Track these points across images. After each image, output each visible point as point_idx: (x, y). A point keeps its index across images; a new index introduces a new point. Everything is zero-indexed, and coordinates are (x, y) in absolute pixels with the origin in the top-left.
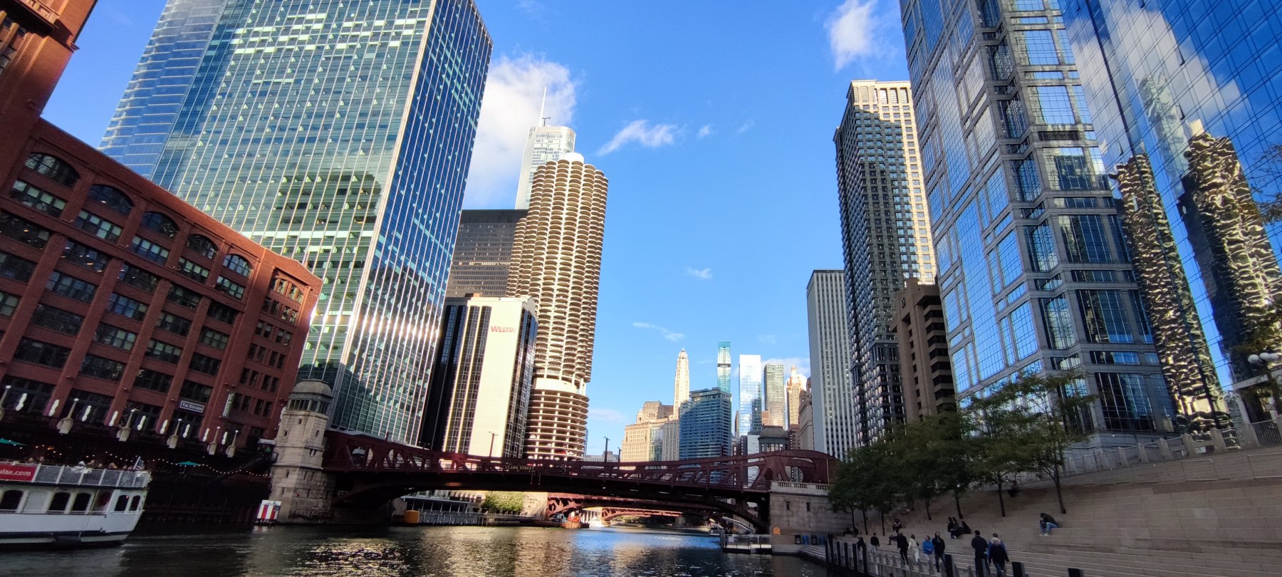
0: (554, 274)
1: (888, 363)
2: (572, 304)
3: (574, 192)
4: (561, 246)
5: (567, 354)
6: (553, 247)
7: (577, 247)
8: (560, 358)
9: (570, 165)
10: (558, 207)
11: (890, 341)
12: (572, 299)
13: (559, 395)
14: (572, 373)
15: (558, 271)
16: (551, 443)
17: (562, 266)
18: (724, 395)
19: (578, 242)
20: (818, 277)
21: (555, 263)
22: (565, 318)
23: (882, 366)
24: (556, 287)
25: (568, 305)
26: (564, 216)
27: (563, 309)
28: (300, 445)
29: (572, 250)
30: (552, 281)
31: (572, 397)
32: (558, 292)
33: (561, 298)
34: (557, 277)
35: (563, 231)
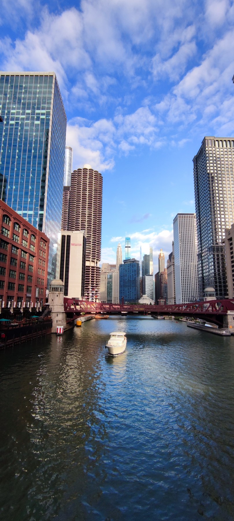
0: (85, 219)
1: (216, 254)
2: (93, 231)
3: (91, 183)
4: (87, 207)
5: (92, 251)
6: (84, 208)
7: (93, 207)
8: (90, 253)
9: (88, 171)
10: (85, 190)
11: (217, 245)
12: (93, 229)
13: (91, 268)
14: (95, 259)
15: (87, 218)
16: (89, 286)
17: (88, 215)
18: (137, 262)
19: (94, 205)
20: (179, 216)
21: (85, 214)
22: (91, 237)
23: (214, 255)
24: (86, 224)
25: (92, 231)
26: (87, 194)
27: (90, 233)
28: (60, 304)
29: (92, 208)
30: (85, 222)
31: (95, 268)
32: (87, 226)
33: (89, 229)
34: (87, 220)
35: (87, 200)
